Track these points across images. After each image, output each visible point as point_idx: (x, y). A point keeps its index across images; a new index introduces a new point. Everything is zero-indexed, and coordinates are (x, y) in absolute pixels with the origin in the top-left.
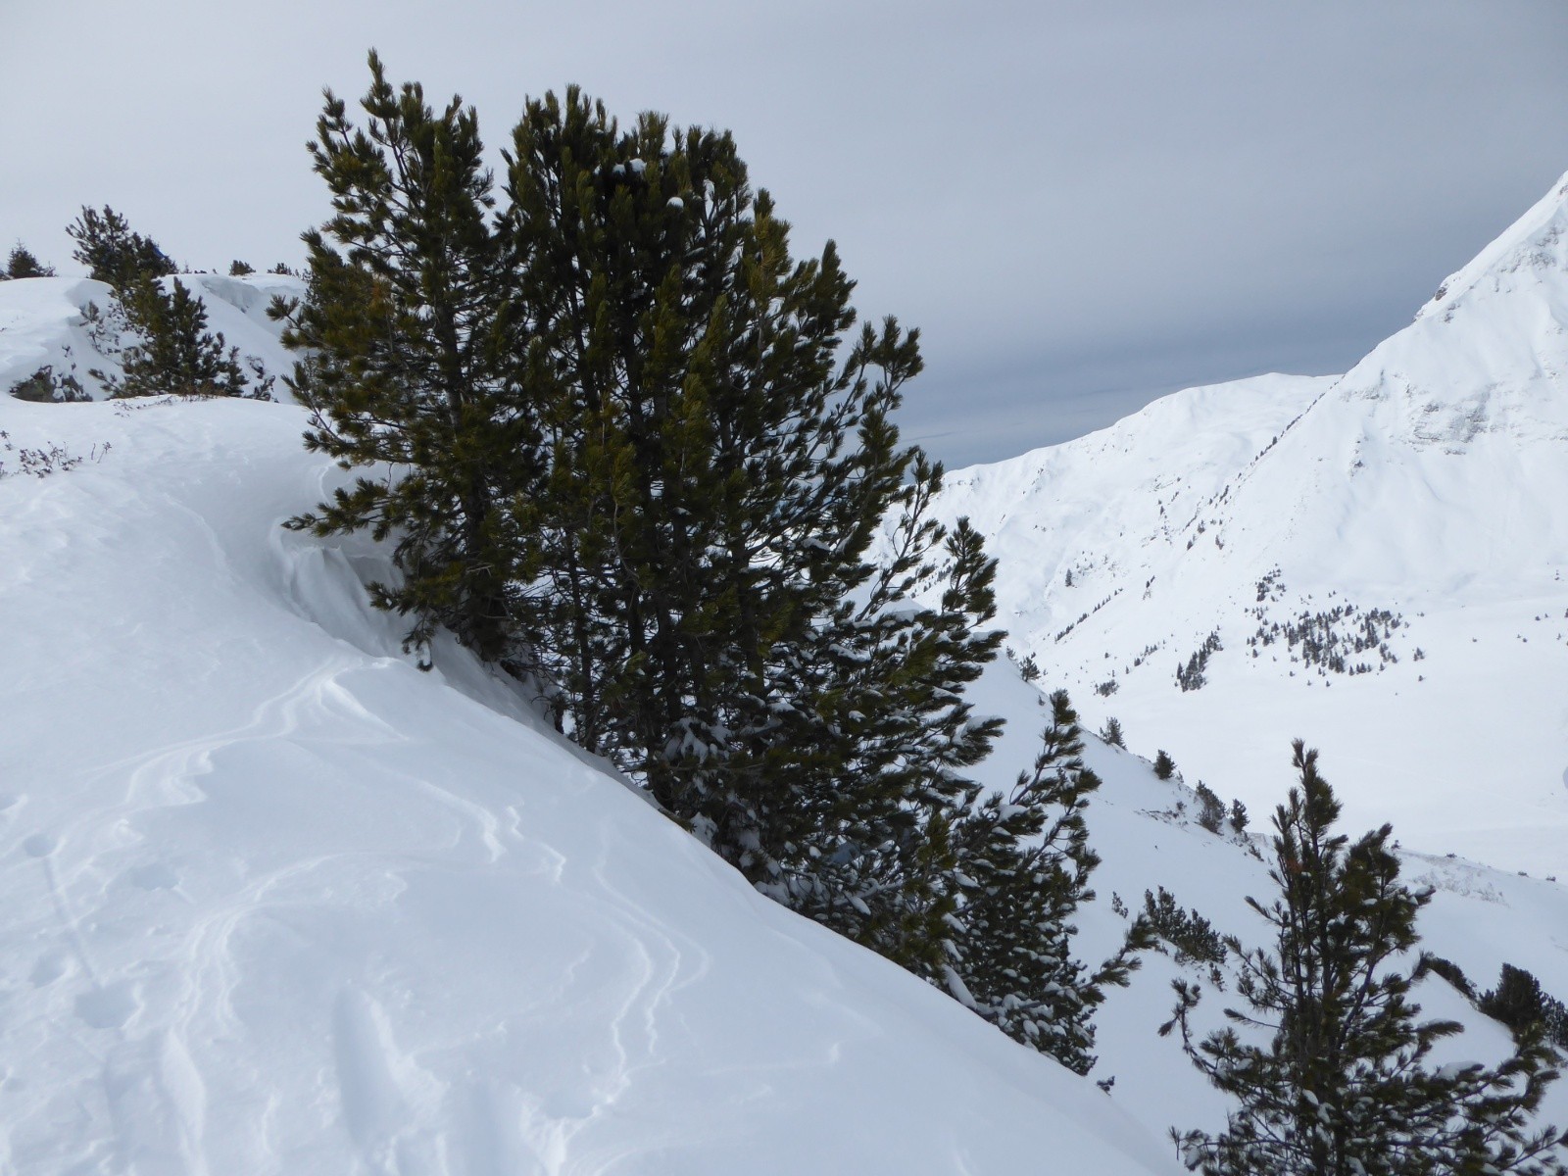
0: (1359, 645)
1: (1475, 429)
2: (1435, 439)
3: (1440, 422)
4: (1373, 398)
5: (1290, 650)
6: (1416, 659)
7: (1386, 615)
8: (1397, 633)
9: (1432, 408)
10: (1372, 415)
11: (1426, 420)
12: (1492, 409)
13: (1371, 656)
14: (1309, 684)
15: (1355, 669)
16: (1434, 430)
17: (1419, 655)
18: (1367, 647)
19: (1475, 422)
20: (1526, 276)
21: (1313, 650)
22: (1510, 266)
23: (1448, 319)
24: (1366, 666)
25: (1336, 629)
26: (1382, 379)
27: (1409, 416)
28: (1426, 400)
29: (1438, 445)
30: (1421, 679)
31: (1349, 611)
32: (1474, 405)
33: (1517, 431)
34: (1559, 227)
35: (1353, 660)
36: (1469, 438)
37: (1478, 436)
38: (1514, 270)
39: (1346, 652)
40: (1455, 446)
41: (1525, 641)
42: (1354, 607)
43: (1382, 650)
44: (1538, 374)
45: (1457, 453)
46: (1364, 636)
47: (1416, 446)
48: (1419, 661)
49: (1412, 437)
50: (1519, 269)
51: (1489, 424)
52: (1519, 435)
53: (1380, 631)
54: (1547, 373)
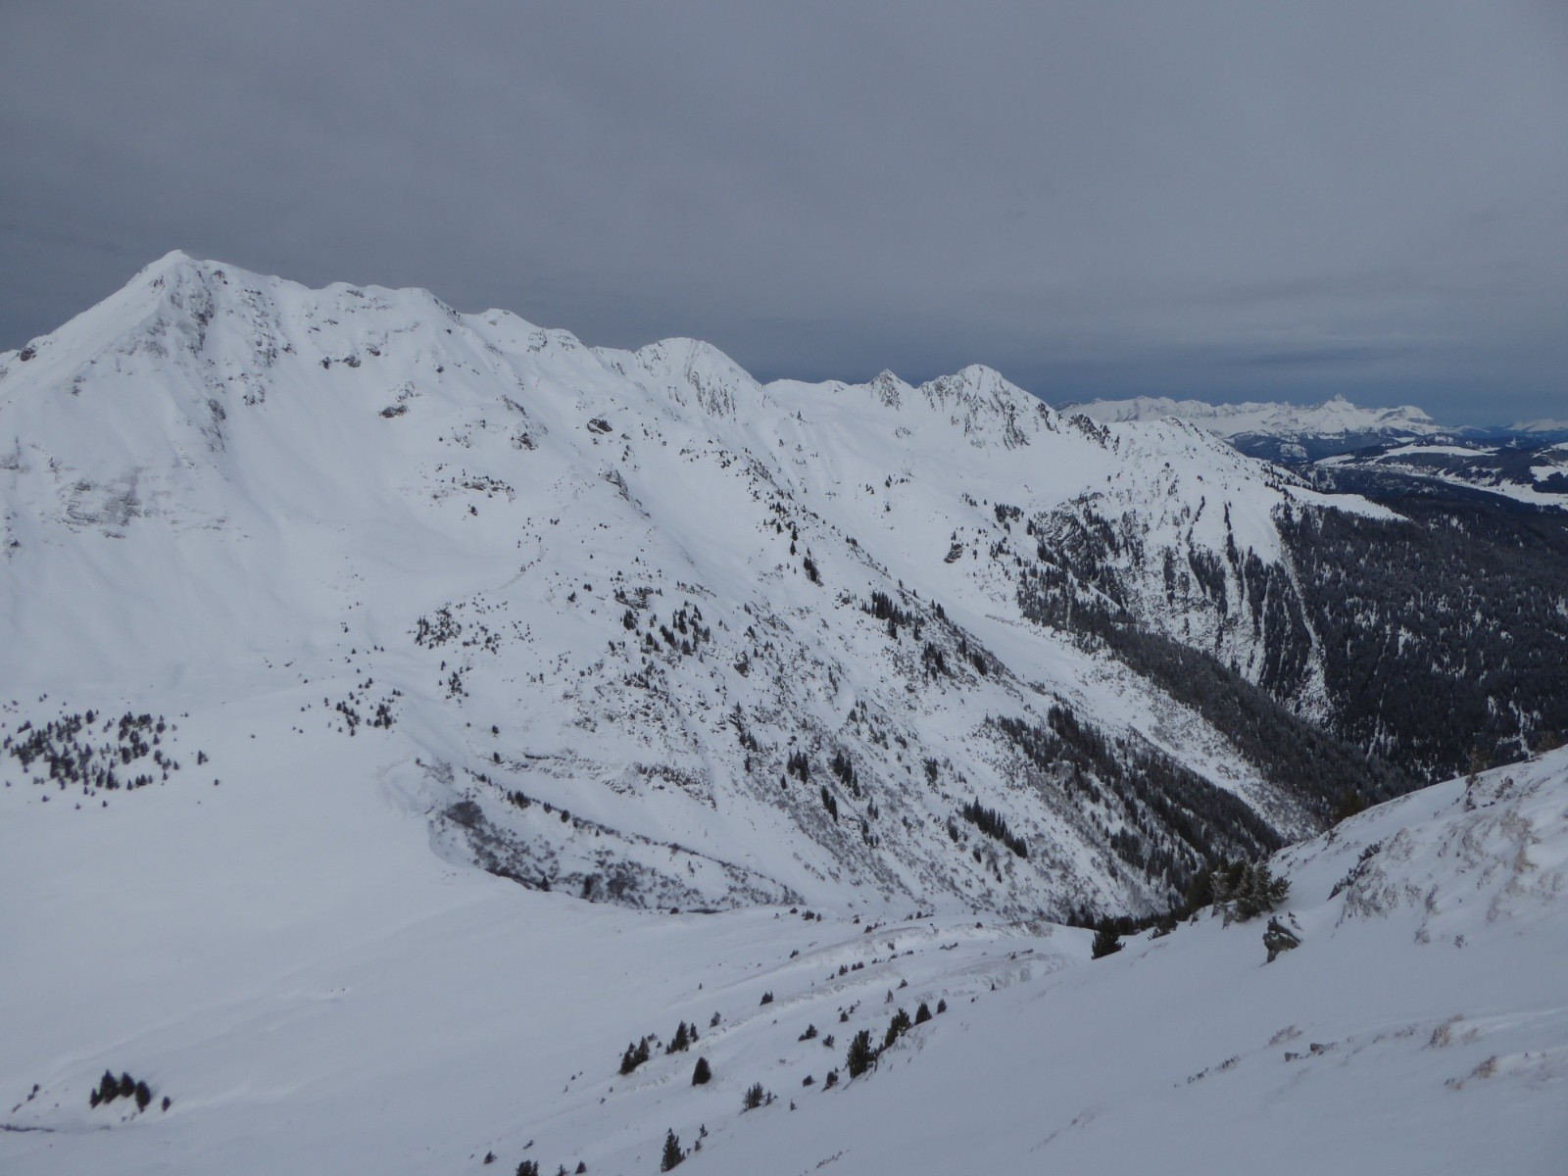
0: (126, 756)
1: (131, 512)
2: (91, 520)
3: (94, 503)
4: (11, 468)
5: (26, 771)
6: (200, 762)
7: (145, 720)
8: (165, 736)
9: (83, 487)
10: (13, 487)
11: (79, 499)
12: (142, 493)
13: (144, 765)
14: (78, 807)
15: (133, 782)
16: (90, 510)
17: (201, 758)
18: (137, 756)
19: (128, 506)
20: (142, 361)
21: (64, 768)
22: (128, 348)
23: (76, 392)
24: (147, 777)
25: (81, 738)
26: (19, 448)
27: (58, 492)
28: (75, 477)
29: (95, 527)
30: (217, 782)
31: (90, 718)
32: (125, 488)
33: (170, 517)
34: (165, 320)
35: (125, 772)
36: (125, 522)
37: (133, 519)
38: (131, 353)
39: (112, 765)
40: (114, 528)
41: (301, 732)
42: (94, 712)
43: (158, 757)
44: (177, 464)
45: (117, 536)
46: (127, 743)
47: (71, 525)
48: (204, 764)
49: (68, 517)
50: (136, 354)
51: (142, 508)
52: (174, 522)
53: (146, 737)
54: (185, 463)
